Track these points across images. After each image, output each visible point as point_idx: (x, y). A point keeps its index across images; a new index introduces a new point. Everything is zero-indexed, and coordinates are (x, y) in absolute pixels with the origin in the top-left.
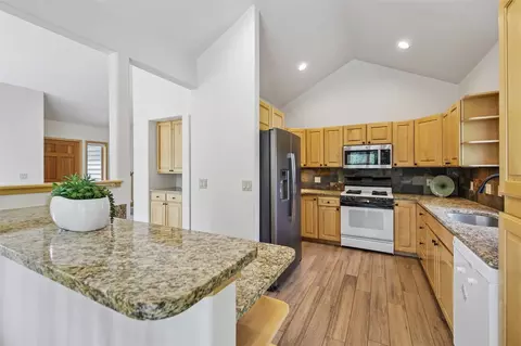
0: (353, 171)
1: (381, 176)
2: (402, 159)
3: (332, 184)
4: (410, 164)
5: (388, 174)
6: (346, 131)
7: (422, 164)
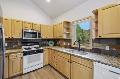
0: (25, 40)
1: (35, 41)
2: (43, 36)
3: (14, 46)
4: (45, 38)
5: (38, 41)
6: (24, 24)
7: (48, 38)
